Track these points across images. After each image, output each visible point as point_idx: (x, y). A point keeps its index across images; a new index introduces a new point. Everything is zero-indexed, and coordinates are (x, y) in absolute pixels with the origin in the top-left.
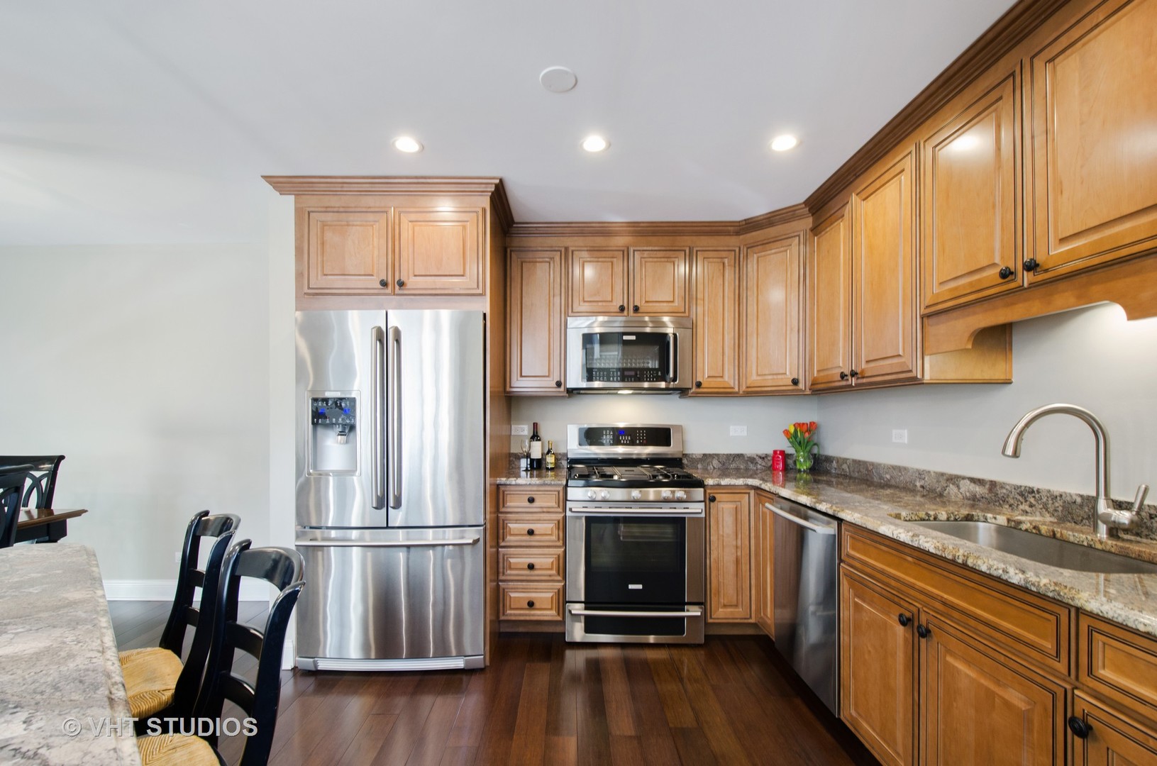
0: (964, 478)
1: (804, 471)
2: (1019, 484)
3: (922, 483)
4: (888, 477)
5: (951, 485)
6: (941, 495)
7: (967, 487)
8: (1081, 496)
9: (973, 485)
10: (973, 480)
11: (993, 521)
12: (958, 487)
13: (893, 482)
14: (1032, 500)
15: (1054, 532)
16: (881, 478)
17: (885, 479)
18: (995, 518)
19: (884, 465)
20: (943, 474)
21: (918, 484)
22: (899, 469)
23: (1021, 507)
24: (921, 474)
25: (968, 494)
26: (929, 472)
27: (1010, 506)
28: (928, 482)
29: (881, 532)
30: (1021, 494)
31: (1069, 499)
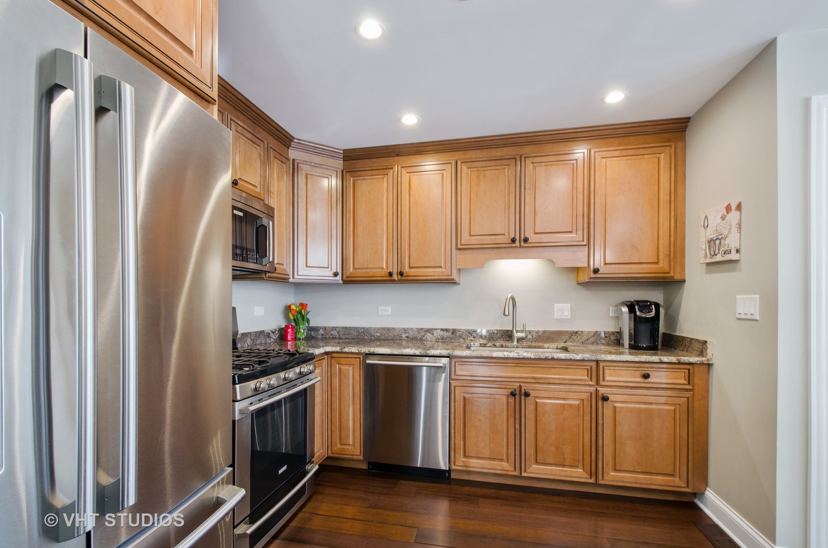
0: (436, 329)
1: (303, 339)
2: (468, 328)
3: (407, 335)
4: (378, 334)
5: (428, 334)
6: (421, 339)
7: (438, 334)
8: (497, 330)
9: (442, 332)
10: (442, 330)
11: (473, 346)
12: (433, 334)
13: (383, 337)
14: (475, 335)
15: (502, 345)
16: (371, 335)
17: (376, 336)
18: (474, 344)
19: (375, 328)
20: (422, 329)
21: (404, 336)
22: (389, 329)
23: (469, 338)
24: (405, 330)
25: (439, 337)
26: (412, 328)
27: (463, 339)
28: (411, 334)
29: (494, 356)
30: (469, 333)
31: (491, 332)
